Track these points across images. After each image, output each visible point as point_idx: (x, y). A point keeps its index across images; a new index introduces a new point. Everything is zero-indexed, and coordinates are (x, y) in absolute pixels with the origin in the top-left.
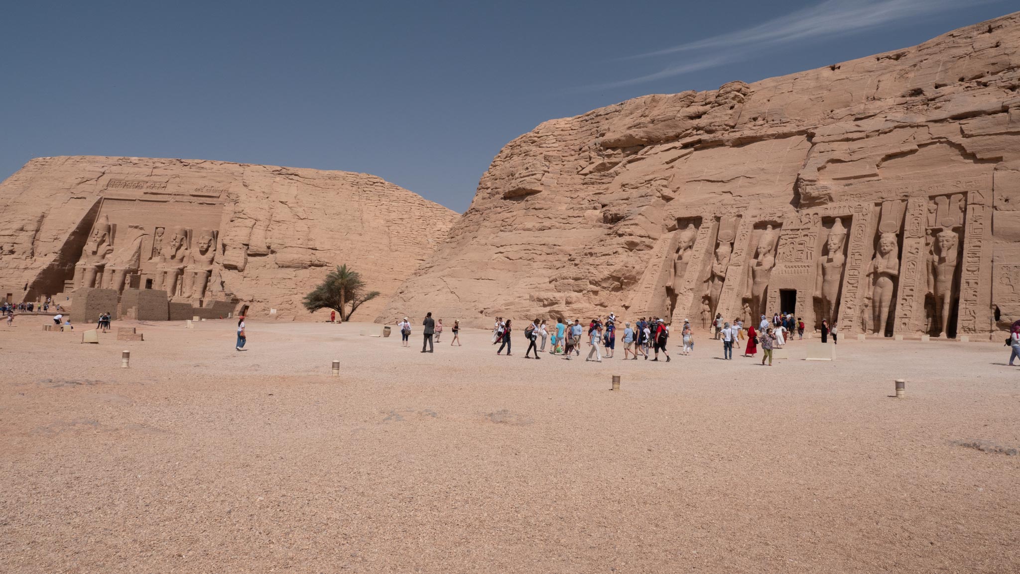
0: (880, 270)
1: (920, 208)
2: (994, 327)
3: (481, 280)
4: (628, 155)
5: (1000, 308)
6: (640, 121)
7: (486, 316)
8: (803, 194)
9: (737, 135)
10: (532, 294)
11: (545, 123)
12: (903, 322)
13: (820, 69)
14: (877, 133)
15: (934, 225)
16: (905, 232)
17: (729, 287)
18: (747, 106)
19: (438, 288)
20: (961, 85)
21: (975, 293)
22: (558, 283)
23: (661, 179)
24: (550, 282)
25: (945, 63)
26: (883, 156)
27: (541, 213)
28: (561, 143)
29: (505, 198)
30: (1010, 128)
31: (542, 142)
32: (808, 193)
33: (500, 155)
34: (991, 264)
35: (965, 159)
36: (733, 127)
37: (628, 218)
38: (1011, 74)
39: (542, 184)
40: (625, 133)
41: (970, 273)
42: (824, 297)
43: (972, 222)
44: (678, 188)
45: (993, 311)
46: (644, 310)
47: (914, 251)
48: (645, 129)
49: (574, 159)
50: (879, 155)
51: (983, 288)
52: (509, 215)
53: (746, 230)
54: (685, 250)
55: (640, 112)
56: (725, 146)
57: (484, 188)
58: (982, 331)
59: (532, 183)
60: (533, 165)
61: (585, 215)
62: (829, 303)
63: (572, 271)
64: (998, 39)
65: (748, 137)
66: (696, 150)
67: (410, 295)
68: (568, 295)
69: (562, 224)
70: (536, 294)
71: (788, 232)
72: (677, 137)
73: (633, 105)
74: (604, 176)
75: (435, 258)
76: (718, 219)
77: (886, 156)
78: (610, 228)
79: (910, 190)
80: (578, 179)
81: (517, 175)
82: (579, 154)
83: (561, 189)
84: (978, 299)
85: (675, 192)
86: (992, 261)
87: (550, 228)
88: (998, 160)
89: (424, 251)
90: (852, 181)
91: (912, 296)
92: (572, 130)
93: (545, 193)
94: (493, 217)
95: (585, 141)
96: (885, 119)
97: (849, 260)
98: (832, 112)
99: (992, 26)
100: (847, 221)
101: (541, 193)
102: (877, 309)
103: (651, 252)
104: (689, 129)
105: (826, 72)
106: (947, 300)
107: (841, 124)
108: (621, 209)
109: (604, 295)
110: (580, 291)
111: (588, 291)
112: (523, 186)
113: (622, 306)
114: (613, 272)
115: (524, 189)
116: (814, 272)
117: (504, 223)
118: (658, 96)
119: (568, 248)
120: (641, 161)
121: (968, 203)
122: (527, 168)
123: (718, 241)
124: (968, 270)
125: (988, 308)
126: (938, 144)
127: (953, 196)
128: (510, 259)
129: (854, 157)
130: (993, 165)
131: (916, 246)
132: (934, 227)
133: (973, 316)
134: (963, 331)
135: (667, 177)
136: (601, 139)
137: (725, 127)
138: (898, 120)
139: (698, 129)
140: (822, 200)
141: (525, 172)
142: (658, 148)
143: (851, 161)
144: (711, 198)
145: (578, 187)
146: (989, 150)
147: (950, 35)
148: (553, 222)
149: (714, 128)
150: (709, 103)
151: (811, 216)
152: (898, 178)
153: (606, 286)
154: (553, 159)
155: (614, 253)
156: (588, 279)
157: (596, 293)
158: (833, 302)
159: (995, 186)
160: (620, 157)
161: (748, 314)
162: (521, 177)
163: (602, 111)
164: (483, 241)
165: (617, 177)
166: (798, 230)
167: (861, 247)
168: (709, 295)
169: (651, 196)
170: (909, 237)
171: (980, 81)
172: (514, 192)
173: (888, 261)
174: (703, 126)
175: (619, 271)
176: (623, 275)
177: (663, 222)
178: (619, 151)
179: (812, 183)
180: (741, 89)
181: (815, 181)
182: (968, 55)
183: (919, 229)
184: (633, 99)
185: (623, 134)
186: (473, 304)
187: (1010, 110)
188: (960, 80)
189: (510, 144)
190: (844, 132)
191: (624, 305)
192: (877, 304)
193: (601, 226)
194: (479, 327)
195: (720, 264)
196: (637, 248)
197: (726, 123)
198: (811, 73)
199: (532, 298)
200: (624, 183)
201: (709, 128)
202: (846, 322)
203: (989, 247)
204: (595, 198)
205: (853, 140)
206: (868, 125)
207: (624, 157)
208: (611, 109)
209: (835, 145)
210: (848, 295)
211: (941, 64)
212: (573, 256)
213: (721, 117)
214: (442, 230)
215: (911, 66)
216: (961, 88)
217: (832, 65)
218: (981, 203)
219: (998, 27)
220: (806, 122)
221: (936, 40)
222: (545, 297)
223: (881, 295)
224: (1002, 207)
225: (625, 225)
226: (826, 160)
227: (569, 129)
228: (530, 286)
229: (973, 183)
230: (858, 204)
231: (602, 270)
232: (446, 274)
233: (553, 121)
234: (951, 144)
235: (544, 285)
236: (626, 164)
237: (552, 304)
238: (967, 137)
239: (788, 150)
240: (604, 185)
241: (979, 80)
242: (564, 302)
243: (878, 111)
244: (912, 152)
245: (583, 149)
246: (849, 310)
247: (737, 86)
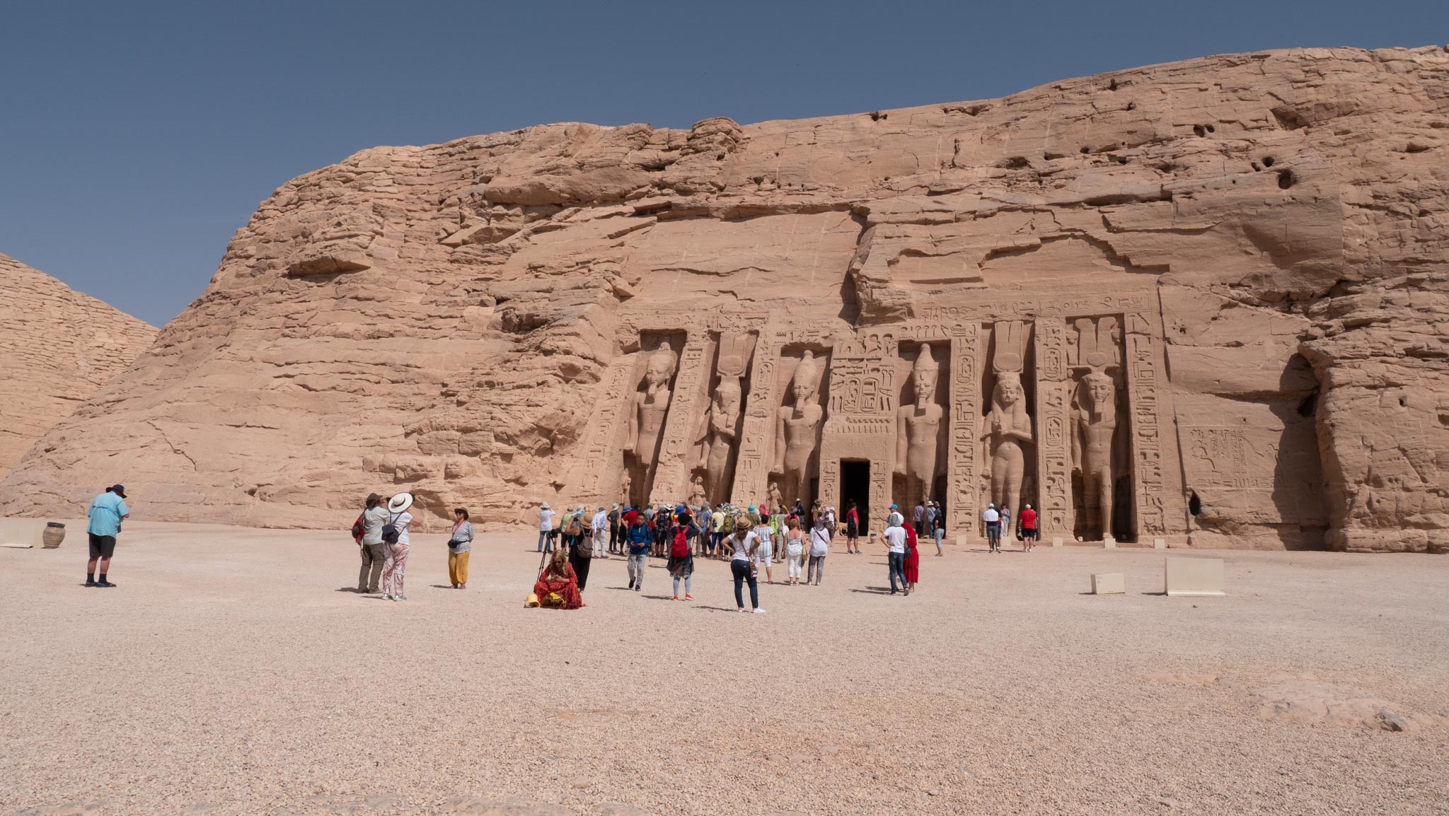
0: (1005, 430)
1: (1055, 335)
2: (1193, 525)
3: (243, 429)
4: (533, 220)
5: (1198, 494)
6: (559, 162)
7: (263, 500)
8: (866, 302)
9: (734, 201)
10: (370, 457)
11: (368, 150)
12: (1054, 516)
13: (855, 115)
14: (972, 216)
15: (1077, 362)
16: (1038, 371)
17: (750, 453)
18: (742, 159)
19: (143, 441)
20: (1085, 158)
21: (1156, 471)
22: (424, 436)
23: (608, 261)
24: (407, 435)
25: (1054, 125)
26: (989, 252)
27: (369, 307)
28: (402, 188)
29: (291, 275)
30: (1177, 223)
31: (366, 182)
32: (877, 300)
33: (273, 199)
34: (1174, 426)
35: (1112, 264)
36: (721, 189)
37: (557, 323)
38: (1157, 149)
39: (370, 255)
40: (531, 180)
41: (1145, 438)
42: (912, 474)
43: (1136, 360)
44: (639, 279)
45: (1188, 499)
46: (592, 492)
47: (1055, 402)
48: (567, 177)
49: (431, 216)
50: (980, 249)
51: (1169, 464)
52: (300, 307)
53: (770, 357)
54: (658, 386)
55: (556, 148)
56: (713, 217)
57: (240, 257)
58: (1174, 530)
59: (352, 250)
60: (352, 218)
61: (464, 314)
62: (921, 483)
63: (456, 416)
64: (1129, 99)
65: (753, 207)
66: (660, 220)
67: (72, 456)
68: (450, 461)
69: (416, 329)
70: (378, 458)
71: (844, 363)
72: (622, 198)
73: (542, 137)
74: (490, 250)
75: (127, 385)
76: (715, 336)
77: (993, 251)
78: (518, 341)
79: (1035, 306)
80: (441, 252)
81: (317, 235)
82: (439, 210)
83: (408, 266)
84: (1162, 479)
85: (633, 285)
86: (1175, 422)
87: (392, 335)
88: (1164, 269)
89: (70, 383)
90: (941, 287)
91: (1063, 474)
92: (422, 167)
93: (376, 271)
94: (264, 309)
95: (450, 188)
96: (979, 196)
97: (953, 412)
98: (886, 179)
99: (1117, 81)
100: (941, 350)
101: (369, 270)
102: (1000, 495)
103: (598, 386)
104: (644, 186)
105: (865, 121)
106: (1108, 482)
107: (907, 198)
108: (543, 308)
109: (522, 462)
110: (476, 453)
111: (493, 454)
112: (333, 254)
113: (551, 485)
114: (541, 420)
115: (334, 260)
116: (894, 433)
117: (290, 322)
118: (588, 126)
119: (441, 373)
120: (559, 231)
121: (1127, 331)
122: (339, 224)
123: (718, 374)
124: (1140, 434)
125: (1179, 494)
126: (1070, 239)
127: (1101, 319)
128: (310, 390)
129: (942, 249)
130: (1154, 277)
131: (1057, 393)
132: (1077, 366)
133: (1158, 507)
134: (1146, 532)
135: (618, 258)
136: (483, 187)
137: (710, 186)
138: (1003, 199)
139: (661, 185)
140: (897, 313)
141: (333, 229)
142: (588, 212)
143: (938, 255)
144: (699, 299)
145: (442, 265)
146: (1148, 254)
147: (1056, 87)
148: (397, 324)
149: (692, 187)
150: (676, 148)
151: (880, 338)
152: (1014, 287)
153: (526, 445)
154: (389, 213)
155: (538, 384)
156: (491, 430)
157: (507, 457)
158: (929, 481)
159: (1163, 308)
160: (517, 221)
161: (775, 501)
162: (326, 240)
163: (481, 140)
164: (246, 354)
165: (514, 256)
166: (862, 360)
167: (970, 393)
168: (705, 467)
169: (595, 287)
170: (1045, 380)
171: (1113, 156)
172: (311, 264)
173: (1013, 417)
174: (672, 181)
175: (550, 418)
176: (557, 425)
177: (615, 336)
178: (518, 210)
179: (882, 285)
180: (731, 131)
181: (886, 282)
182: (1088, 117)
183: (1058, 366)
184: (542, 127)
185: (526, 182)
186: (231, 476)
187: (1173, 197)
188: (1082, 151)
189: (295, 182)
190: (918, 209)
191: (554, 482)
192: (1001, 487)
193: (498, 337)
194: (247, 524)
195: (725, 412)
196: (578, 378)
197: (713, 180)
198: (842, 120)
199: (367, 465)
200: (535, 264)
201: (682, 186)
202: (962, 517)
203: (1167, 400)
204: (481, 286)
205: (936, 223)
206: (956, 203)
207: (526, 222)
208: (500, 139)
209: (909, 229)
210: (959, 471)
211: (1049, 126)
212: (453, 386)
213: (702, 170)
214: (106, 347)
215: (1002, 125)
216: (1087, 162)
217: (874, 112)
218: (1145, 332)
219: (1126, 83)
220: (846, 192)
221: (1033, 91)
222: (400, 464)
223: (1008, 472)
224: (1178, 340)
225: (554, 335)
226: (899, 250)
227: (416, 165)
228: (362, 442)
229: (1130, 301)
230: (955, 323)
231: (519, 414)
232: (161, 413)
233: (383, 150)
234: (1092, 241)
235: (395, 441)
236: (529, 235)
237: (416, 477)
238: (1115, 232)
239: (824, 232)
240: (491, 266)
241: (1113, 153)
242: (442, 474)
243: (965, 185)
244: (1033, 248)
245: (448, 201)
246: (962, 496)
247: (726, 125)
